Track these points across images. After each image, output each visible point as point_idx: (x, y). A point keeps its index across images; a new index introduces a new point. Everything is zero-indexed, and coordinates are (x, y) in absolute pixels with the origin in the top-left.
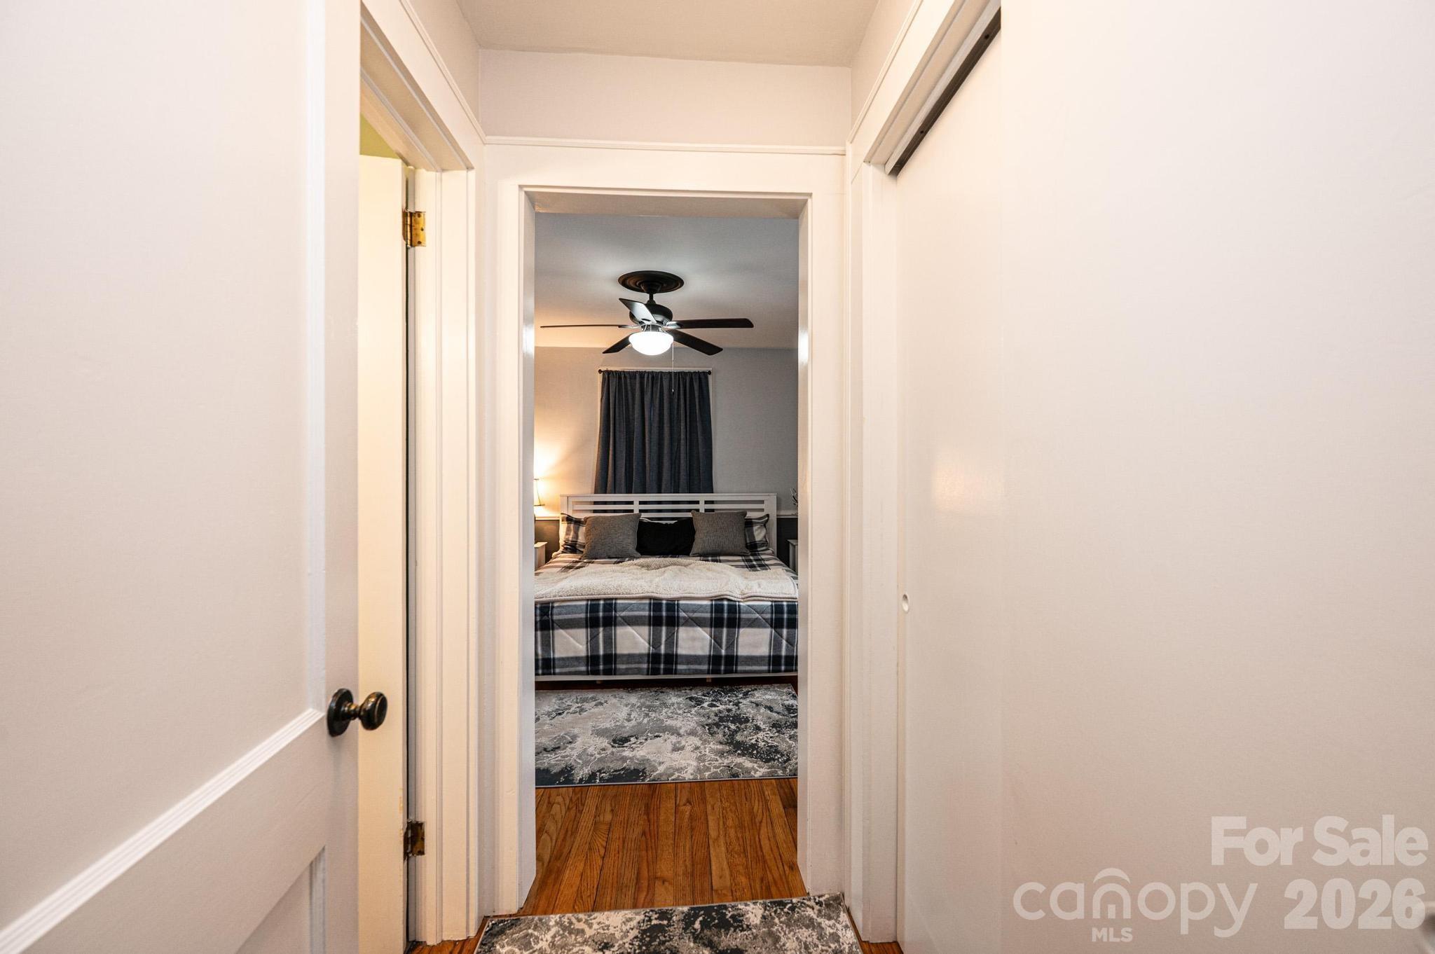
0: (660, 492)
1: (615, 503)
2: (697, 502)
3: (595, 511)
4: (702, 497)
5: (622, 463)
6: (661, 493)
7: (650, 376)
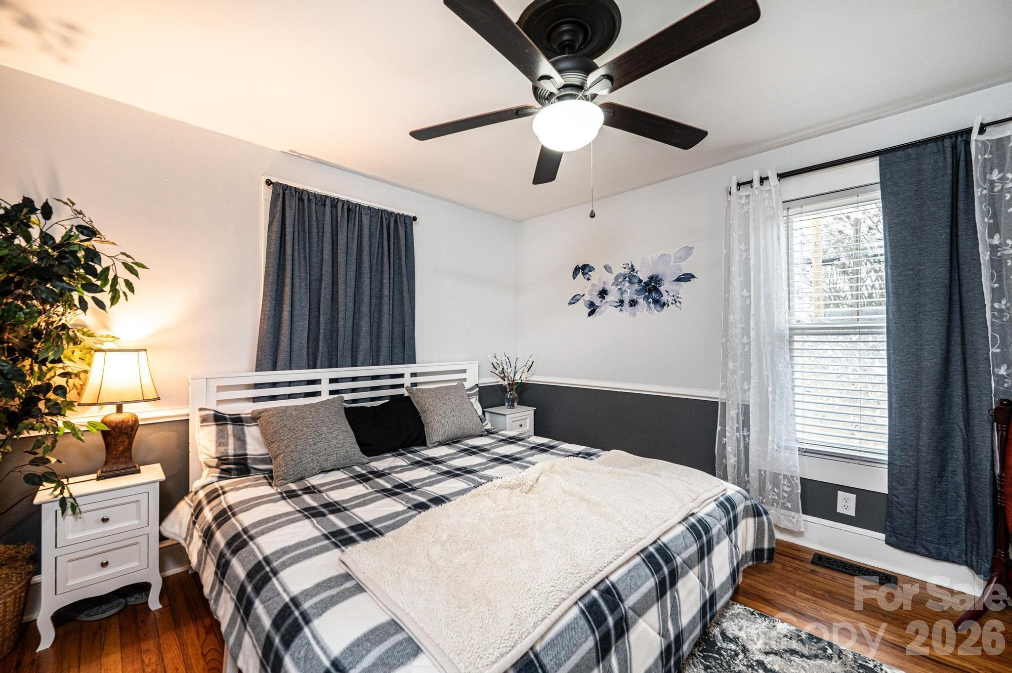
0: (354, 365)
1: (290, 384)
2: (401, 376)
3: (256, 399)
4: (405, 369)
5: (302, 325)
6: (356, 366)
7: (346, 207)
